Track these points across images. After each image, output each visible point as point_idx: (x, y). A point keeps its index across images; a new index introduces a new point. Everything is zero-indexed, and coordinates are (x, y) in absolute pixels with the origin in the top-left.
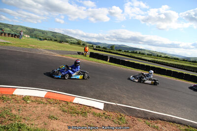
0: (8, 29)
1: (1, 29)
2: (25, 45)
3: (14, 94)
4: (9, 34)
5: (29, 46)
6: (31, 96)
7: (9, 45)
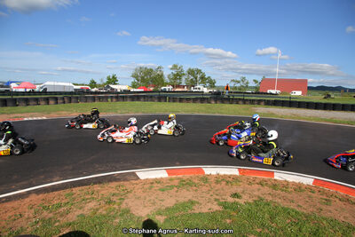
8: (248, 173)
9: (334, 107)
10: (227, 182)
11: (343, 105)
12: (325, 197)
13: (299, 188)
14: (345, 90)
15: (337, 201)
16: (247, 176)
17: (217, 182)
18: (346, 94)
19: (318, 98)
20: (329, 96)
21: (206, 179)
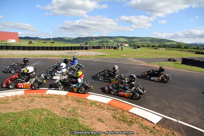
9: (34, 48)
11: (38, 47)
12: (31, 99)
13: (15, 98)
14: (40, 39)
15: (37, 98)
18: (40, 41)
19: (25, 43)
20: (31, 42)
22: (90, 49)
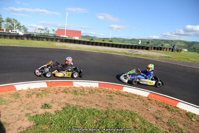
0: (168, 45)
1: (162, 45)
2: (185, 59)
3: (177, 106)
4: (170, 49)
5: (189, 60)
6: (195, 115)
7: (170, 59)
8: (54, 85)
10: (38, 95)
16: (53, 87)
17: (28, 96)
21: (17, 95)
22: (151, 49)
